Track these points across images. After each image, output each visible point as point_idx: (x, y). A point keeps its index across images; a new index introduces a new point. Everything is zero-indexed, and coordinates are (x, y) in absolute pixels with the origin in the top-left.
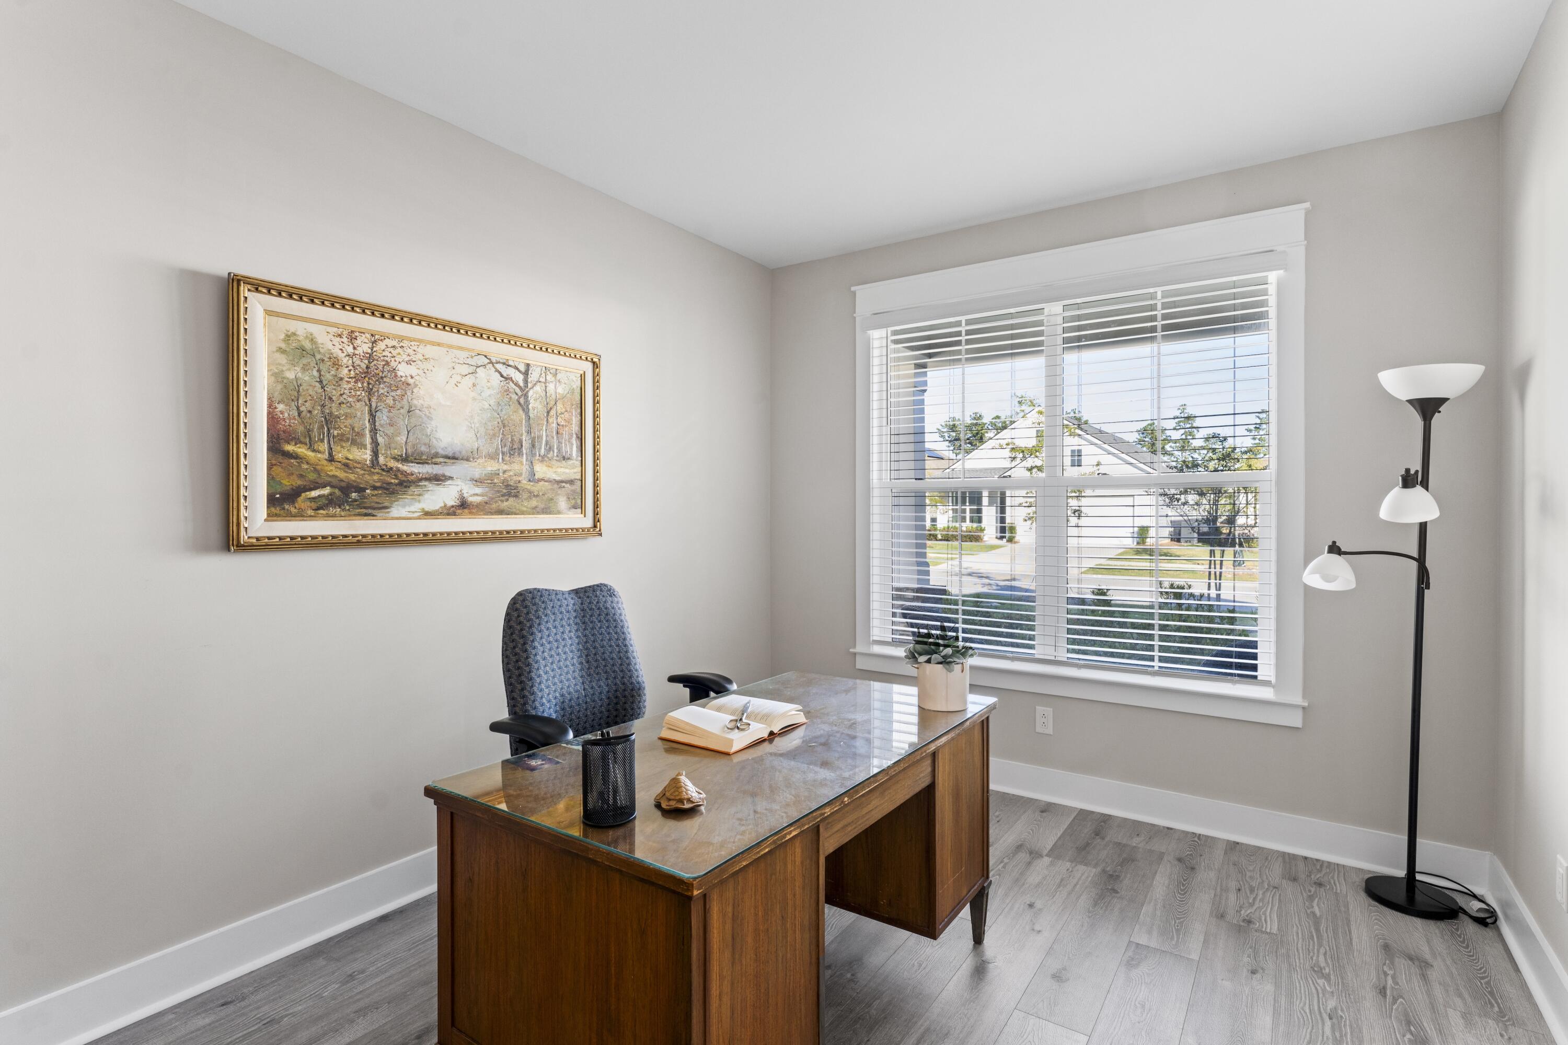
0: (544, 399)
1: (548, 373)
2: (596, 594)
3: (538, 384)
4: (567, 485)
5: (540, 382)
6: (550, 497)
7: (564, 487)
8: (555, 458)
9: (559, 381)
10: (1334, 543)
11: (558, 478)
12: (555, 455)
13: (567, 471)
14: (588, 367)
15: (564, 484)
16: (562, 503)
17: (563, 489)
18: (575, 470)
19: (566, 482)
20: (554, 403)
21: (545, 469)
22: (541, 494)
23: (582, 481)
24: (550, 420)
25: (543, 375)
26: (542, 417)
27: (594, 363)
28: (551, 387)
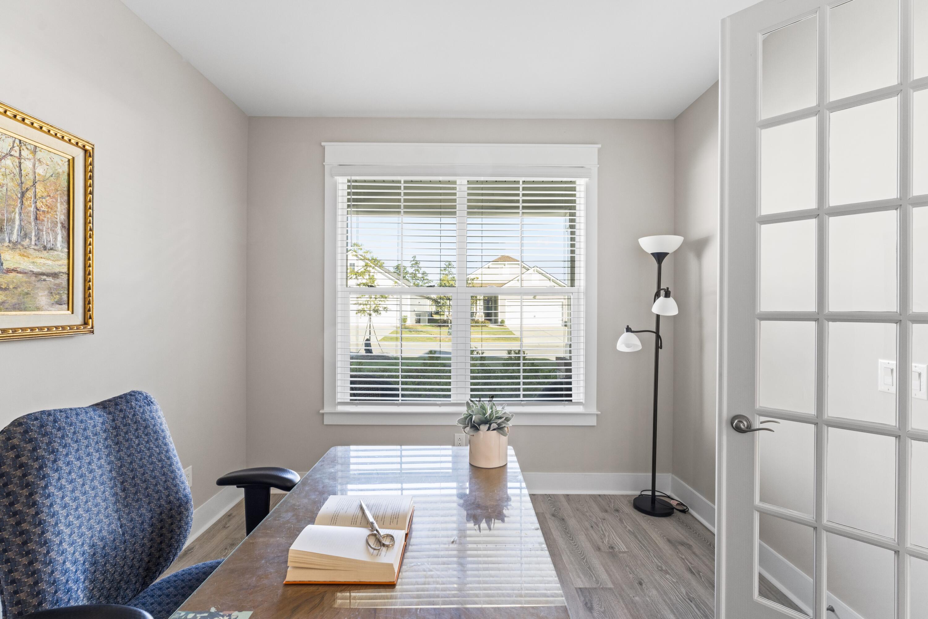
0: (17, 177)
1: (24, 147)
2: (131, 405)
3: (9, 157)
4: (50, 279)
5: (11, 155)
6: (26, 290)
7: (45, 280)
8: (33, 247)
9: (39, 160)
10: (628, 326)
11: (36, 270)
12: (33, 243)
13: (50, 262)
14: (79, 155)
15: (45, 277)
16: (43, 298)
17: (44, 283)
18: (60, 263)
19: (48, 275)
20: (31, 184)
21: (18, 257)
22: (11, 287)
23: (69, 274)
24: (26, 203)
25: (17, 148)
26: (14, 197)
27: (86, 151)
28: (27, 165)
